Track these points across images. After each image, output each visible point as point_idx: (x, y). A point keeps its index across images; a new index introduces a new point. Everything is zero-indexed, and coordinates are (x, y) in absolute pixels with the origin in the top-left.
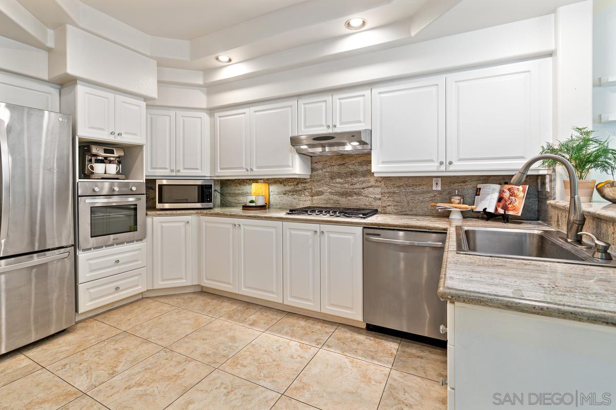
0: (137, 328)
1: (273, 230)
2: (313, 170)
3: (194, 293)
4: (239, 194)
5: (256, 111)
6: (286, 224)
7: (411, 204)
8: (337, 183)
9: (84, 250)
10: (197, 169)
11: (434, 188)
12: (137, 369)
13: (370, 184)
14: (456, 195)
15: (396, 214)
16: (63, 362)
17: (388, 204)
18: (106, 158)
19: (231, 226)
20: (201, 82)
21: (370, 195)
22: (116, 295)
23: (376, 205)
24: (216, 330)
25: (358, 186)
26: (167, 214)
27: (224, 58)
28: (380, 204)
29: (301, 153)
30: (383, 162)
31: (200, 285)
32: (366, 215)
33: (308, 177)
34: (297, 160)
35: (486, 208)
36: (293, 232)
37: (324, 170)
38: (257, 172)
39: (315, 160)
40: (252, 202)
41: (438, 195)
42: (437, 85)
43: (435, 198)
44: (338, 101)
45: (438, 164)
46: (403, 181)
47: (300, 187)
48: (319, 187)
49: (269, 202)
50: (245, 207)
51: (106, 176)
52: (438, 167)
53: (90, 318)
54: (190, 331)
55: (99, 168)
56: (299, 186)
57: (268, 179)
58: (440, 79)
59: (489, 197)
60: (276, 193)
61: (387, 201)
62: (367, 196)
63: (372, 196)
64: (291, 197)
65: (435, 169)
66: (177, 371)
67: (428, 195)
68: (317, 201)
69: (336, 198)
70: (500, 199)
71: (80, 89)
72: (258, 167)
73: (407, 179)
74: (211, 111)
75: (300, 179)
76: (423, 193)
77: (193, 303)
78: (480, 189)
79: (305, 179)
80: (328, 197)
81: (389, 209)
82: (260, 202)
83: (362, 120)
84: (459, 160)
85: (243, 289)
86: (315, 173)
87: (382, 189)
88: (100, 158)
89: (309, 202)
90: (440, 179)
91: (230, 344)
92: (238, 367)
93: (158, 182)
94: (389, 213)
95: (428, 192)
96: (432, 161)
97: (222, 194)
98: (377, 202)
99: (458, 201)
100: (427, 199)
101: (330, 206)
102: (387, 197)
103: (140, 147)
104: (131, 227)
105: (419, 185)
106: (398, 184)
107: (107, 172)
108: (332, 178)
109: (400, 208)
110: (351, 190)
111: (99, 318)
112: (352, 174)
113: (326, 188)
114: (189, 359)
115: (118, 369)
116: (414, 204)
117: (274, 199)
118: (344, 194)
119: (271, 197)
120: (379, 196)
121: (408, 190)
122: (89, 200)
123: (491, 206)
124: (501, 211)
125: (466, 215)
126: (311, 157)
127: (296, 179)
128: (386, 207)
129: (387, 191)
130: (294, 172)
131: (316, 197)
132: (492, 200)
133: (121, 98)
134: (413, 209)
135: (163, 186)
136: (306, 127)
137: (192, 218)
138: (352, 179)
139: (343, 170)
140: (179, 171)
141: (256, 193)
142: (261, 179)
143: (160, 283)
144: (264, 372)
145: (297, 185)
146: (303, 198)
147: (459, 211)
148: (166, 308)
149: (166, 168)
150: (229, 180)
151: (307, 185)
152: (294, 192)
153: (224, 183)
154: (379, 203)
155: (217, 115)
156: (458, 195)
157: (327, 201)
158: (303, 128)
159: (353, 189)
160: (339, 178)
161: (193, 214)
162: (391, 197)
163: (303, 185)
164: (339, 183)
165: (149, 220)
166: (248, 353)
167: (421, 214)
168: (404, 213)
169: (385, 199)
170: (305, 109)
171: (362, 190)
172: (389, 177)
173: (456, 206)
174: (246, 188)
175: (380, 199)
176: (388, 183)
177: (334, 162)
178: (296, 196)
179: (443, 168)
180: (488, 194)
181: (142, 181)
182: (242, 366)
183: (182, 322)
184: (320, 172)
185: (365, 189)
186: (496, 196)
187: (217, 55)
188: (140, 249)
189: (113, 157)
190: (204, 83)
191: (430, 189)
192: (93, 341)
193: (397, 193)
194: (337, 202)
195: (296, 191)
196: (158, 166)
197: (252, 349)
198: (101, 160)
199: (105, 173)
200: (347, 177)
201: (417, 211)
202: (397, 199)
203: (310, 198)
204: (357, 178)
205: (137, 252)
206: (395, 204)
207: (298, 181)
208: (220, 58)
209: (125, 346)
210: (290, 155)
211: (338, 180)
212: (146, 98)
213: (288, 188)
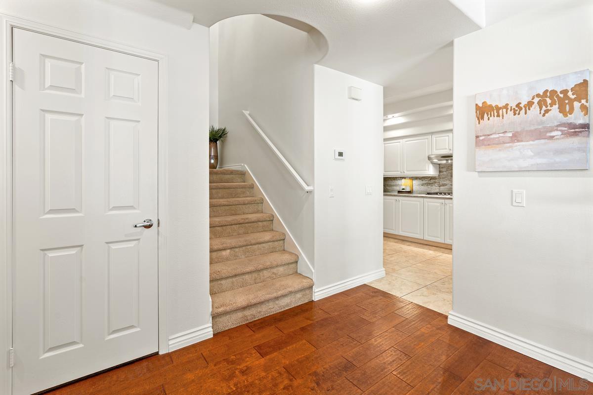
1: (418, 203)
2: (440, 172)
4: (394, 185)
6: (425, 199)
19: (394, 201)
29: (433, 163)
33: (437, 176)
34: (431, 166)
36: (429, 204)
38: (407, 173)
40: (403, 189)
47: (432, 181)
48: (444, 181)
49: (413, 189)
50: (399, 192)
57: (412, 177)
60: (417, 184)
64: (426, 187)
72: (408, 171)
74: (386, 140)
75: (432, 177)
79: (435, 177)
80: (449, 187)
82: (408, 190)
86: (441, 174)
89: (438, 189)
113: (448, 182)
117: (416, 188)
119: (413, 187)
126: (439, 165)
131: (442, 187)
136: (436, 150)
141: (404, 184)
142: (408, 177)
145: (431, 179)
146: (434, 187)
151: (437, 180)
152: (428, 184)
157: (449, 189)
163: (434, 180)
170: (436, 140)
174: (399, 182)
178: (429, 187)
184: (445, 173)
195: (430, 184)
203: (438, 187)
210: (427, 164)
213: (424, 182)
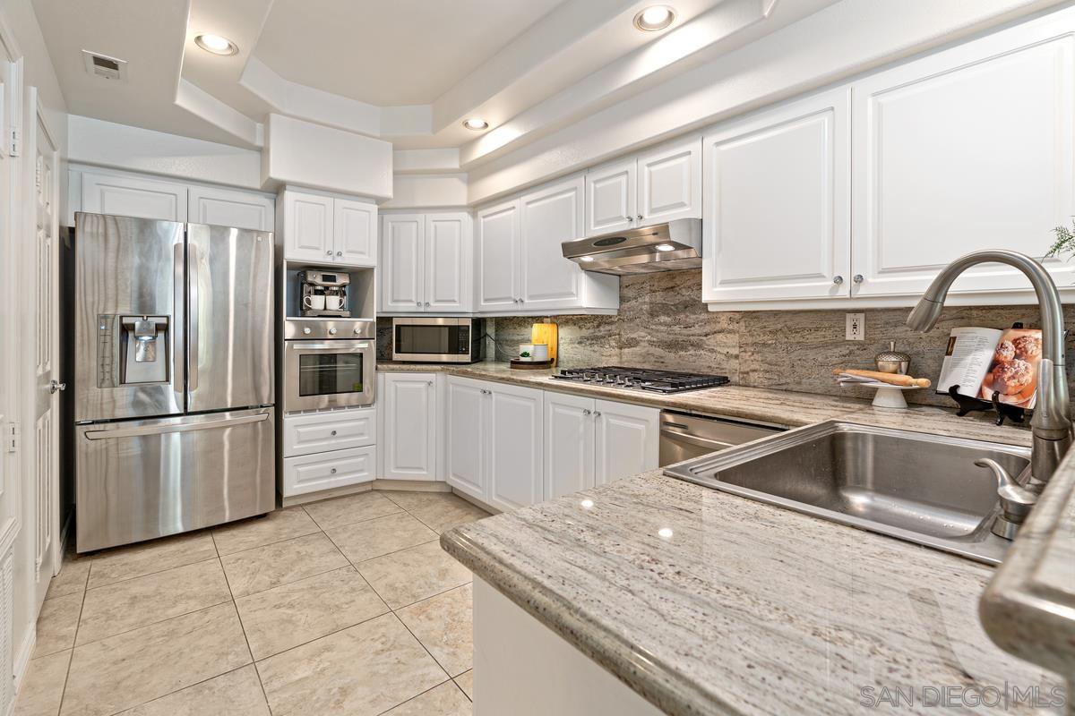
0: (338, 531)
1: (531, 404)
2: (622, 299)
3: (440, 494)
5: (528, 203)
6: (547, 394)
7: (797, 369)
8: (661, 324)
9: (291, 412)
10: (454, 301)
11: (849, 337)
12: (304, 584)
13: (718, 327)
14: (889, 353)
15: (769, 389)
16: (239, 556)
17: (753, 367)
18: (327, 288)
19: (477, 394)
20: (455, 165)
21: (718, 349)
22: (333, 479)
23: (730, 368)
24: (431, 554)
25: (696, 330)
26: (402, 370)
27: (476, 121)
28: (737, 367)
29: (590, 270)
30: (724, 283)
31: (445, 482)
32: (677, 387)
33: (615, 313)
34: (584, 282)
35: (957, 387)
37: (640, 300)
38: (531, 306)
39: (626, 281)
40: (525, 355)
41: (858, 352)
42: (832, 109)
43: (851, 358)
44: (646, 168)
45: (831, 283)
46: (782, 320)
47: (603, 330)
48: (632, 330)
49: (558, 357)
50: (513, 364)
51: (326, 313)
52: (833, 288)
53: (300, 505)
54: (397, 548)
55: (317, 302)
56: (601, 328)
57: (556, 317)
58: (838, 97)
59: (969, 359)
60: (568, 340)
61: (752, 361)
62: (712, 351)
63: (722, 351)
64: (588, 347)
65: (826, 294)
66: (343, 600)
67: (835, 350)
68: (630, 357)
69: (659, 351)
70: (996, 366)
71: (289, 196)
72: (531, 297)
73: (790, 316)
74: (475, 208)
76: (825, 345)
77: (429, 509)
78: (954, 338)
79: (611, 317)
80: (646, 349)
81: (753, 377)
82: (539, 356)
83: (686, 202)
84: (880, 273)
85: (494, 498)
86: (626, 305)
87: (741, 336)
88: (319, 288)
89: (615, 357)
90: (861, 317)
91: (434, 580)
92: (421, 617)
93: (396, 322)
94: (754, 387)
95: (836, 345)
96: (820, 276)
97: (497, 341)
98: (730, 362)
99: (892, 367)
100: (835, 360)
101: (649, 368)
102: (750, 353)
103: (370, 270)
104: (354, 386)
105: (817, 329)
106: (772, 328)
107: (328, 307)
108: (652, 314)
109: (776, 377)
110: (685, 338)
111: (308, 508)
112: (686, 307)
113: (643, 334)
114: (368, 588)
115: (283, 580)
116: (804, 370)
117: (565, 351)
118: (673, 346)
119: (561, 347)
120: (735, 351)
121: (792, 340)
122: (297, 346)
123: (969, 381)
124: (989, 395)
125: (912, 399)
126: (620, 276)
127: (597, 316)
128: (747, 373)
129: (750, 340)
130: (578, 305)
131: (626, 350)
132: (975, 367)
133: (342, 203)
134: (804, 380)
135: (402, 328)
136: (597, 223)
137: (436, 377)
138: (687, 316)
139: (671, 299)
140: (427, 304)
141: (538, 341)
142: (547, 317)
143: (393, 471)
144: (450, 635)
145: (598, 326)
146: (607, 350)
147: (895, 389)
148: (390, 509)
149: (411, 301)
150: (506, 318)
151: (613, 326)
152: (594, 339)
153: (502, 323)
154: (734, 364)
155: (481, 213)
156: (895, 353)
157: (644, 357)
158: (592, 225)
159: (689, 336)
160: (664, 314)
161: (438, 370)
162: (758, 353)
163: (608, 328)
164: (665, 324)
165: (380, 376)
166: (449, 600)
167: (819, 391)
168: (784, 387)
169: (747, 356)
170: (596, 190)
171: (704, 338)
172: (754, 312)
173: (889, 379)
175: (737, 357)
176: (752, 323)
177: (656, 284)
178: (596, 348)
179: (844, 291)
180: (968, 352)
181: (372, 320)
182: (427, 617)
183: (395, 534)
184: (633, 303)
185: (709, 337)
186: (986, 357)
187: (463, 119)
188: (367, 418)
189: (336, 286)
190: (461, 166)
191: (840, 339)
192: (284, 536)
193: (770, 345)
194: (660, 359)
195: (597, 338)
196: (402, 298)
197: (458, 596)
198: (320, 290)
199: (325, 309)
200: (677, 312)
201: (810, 384)
202: (770, 357)
203: (617, 350)
204: (696, 314)
205: (362, 423)
206: (766, 367)
207: (599, 320)
208: (471, 123)
209: (310, 551)
210: (574, 275)
211: (663, 318)
212: (379, 200)
213: (585, 332)
